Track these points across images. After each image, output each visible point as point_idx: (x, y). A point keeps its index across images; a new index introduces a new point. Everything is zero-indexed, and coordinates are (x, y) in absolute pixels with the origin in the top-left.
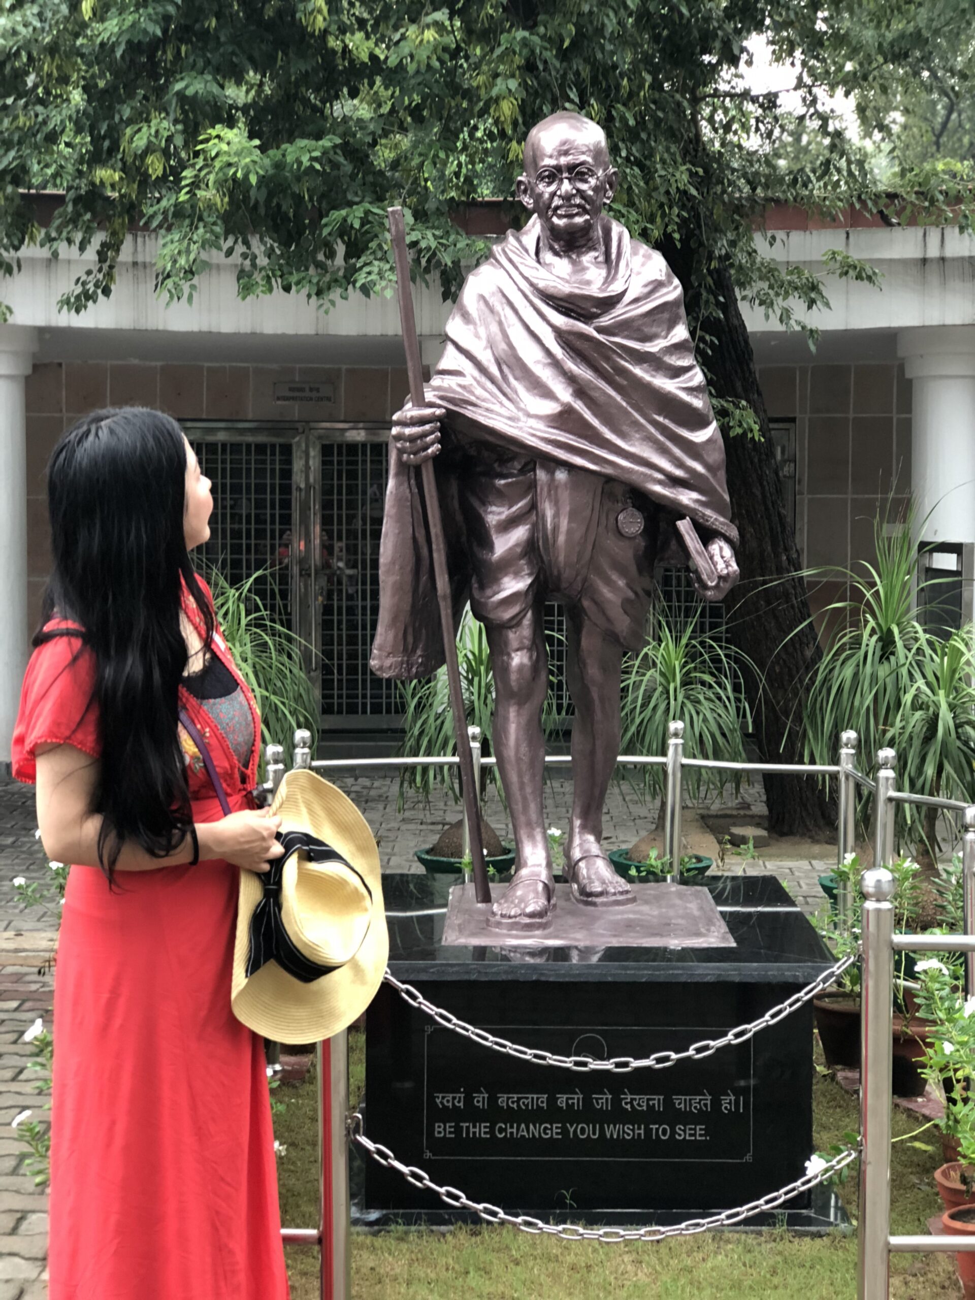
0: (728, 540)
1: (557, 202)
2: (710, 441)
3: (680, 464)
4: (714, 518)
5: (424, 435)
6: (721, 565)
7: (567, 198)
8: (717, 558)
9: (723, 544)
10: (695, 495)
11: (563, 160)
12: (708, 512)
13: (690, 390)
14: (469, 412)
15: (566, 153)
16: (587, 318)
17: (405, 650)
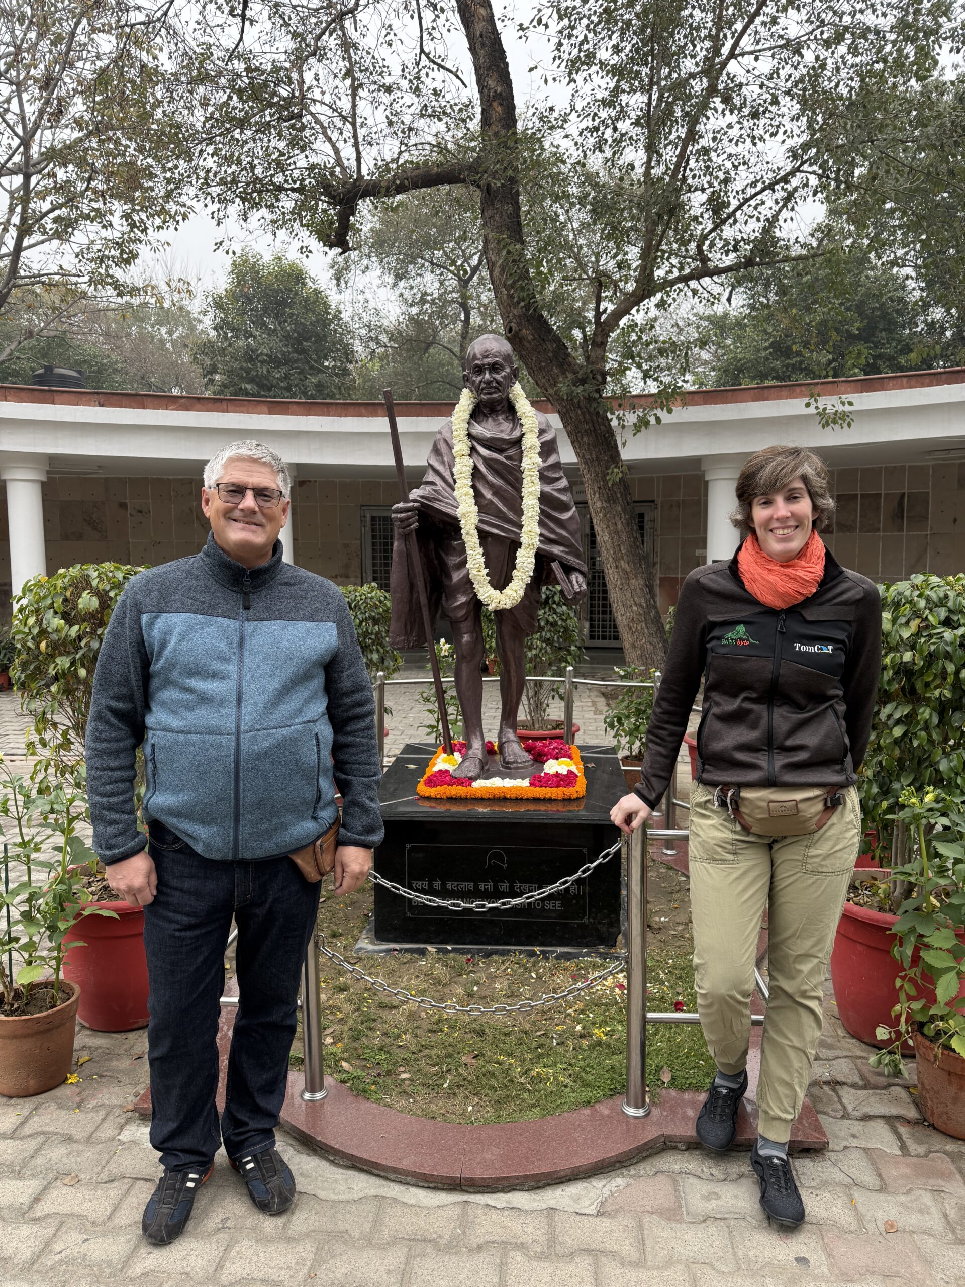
0: (582, 573)
1: (483, 385)
2: (571, 518)
3: (552, 531)
4: (572, 560)
5: (408, 518)
6: (576, 586)
7: (488, 383)
8: (574, 582)
9: (578, 574)
10: (562, 548)
11: (486, 361)
12: (569, 557)
13: (559, 490)
14: (436, 505)
15: (487, 357)
16: (500, 451)
17: (406, 633)
